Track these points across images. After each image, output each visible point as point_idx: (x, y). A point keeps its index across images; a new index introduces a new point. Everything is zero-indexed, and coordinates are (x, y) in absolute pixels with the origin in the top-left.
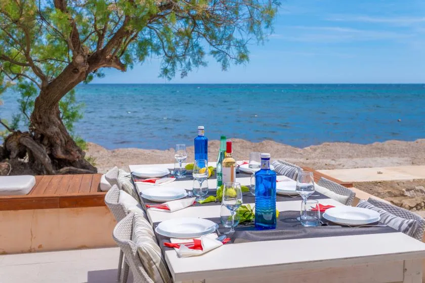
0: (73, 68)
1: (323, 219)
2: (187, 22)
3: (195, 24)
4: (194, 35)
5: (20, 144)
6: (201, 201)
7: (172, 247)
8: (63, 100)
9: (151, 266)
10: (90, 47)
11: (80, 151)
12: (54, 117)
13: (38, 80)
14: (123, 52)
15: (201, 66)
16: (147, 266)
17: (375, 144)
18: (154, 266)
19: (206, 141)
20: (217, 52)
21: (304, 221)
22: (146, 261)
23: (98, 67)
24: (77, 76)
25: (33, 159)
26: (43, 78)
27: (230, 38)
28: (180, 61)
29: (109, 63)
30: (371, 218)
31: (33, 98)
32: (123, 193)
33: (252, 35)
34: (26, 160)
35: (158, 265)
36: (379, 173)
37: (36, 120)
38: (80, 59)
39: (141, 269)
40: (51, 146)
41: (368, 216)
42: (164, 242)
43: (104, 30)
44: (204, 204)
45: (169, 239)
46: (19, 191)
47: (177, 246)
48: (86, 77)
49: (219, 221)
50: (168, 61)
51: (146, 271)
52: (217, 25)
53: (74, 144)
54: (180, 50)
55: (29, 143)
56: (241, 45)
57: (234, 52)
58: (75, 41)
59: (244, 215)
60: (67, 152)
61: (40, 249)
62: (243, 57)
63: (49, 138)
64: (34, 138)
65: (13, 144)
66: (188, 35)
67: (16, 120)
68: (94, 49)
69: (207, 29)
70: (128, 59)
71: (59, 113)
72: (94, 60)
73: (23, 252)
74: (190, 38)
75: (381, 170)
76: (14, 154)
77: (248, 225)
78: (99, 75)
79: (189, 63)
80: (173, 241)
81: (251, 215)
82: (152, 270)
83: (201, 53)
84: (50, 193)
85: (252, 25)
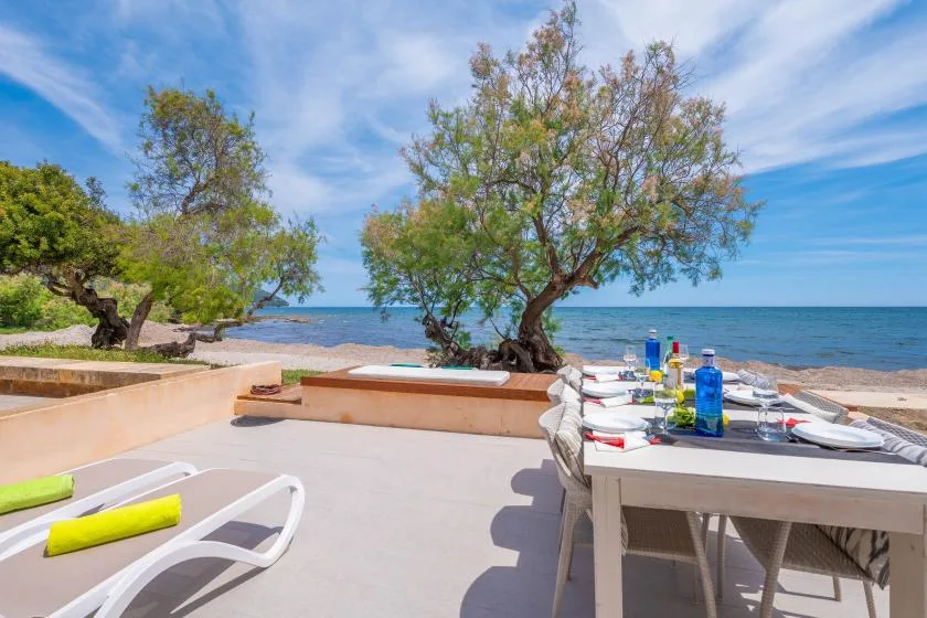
0: (551, 287)
1: (792, 435)
2: (655, 242)
3: (664, 244)
4: (664, 253)
5: (510, 349)
6: (642, 401)
7: (592, 439)
8: (544, 314)
9: (568, 455)
10: (567, 269)
11: (558, 357)
12: (537, 328)
13: (525, 298)
14: (596, 272)
15: (670, 283)
16: (565, 455)
17: (901, 372)
18: (572, 457)
19: (658, 344)
20: (688, 270)
21: (764, 434)
22: (563, 450)
23: (573, 285)
24: (555, 293)
25: (519, 362)
26: (529, 296)
27: (701, 255)
28: (650, 279)
29: (583, 281)
30: (869, 441)
31: (521, 313)
32: (567, 387)
33: (725, 251)
34: (514, 363)
35: (576, 455)
36: (902, 399)
37: (523, 330)
38: (557, 279)
39: (558, 456)
40: (535, 352)
41: (864, 439)
42: (587, 434)
43: (579, 254)
44: (644, 403)
45: (591, 431)
46: (493, 383)
47: (599, 439)
48: (563, 294)
49: (655, 422)
50: (637, 280)
51: (564, 459)
52: (686, 242)
53: (553, 351)
54: (649, 269)
55: (518, 349)
56: (713, 261)
57: (705, 267)
58: (554, 263)
59: (684, 417)
60: (547, 358)
61: (508, 434)
62: (716, 274)
63: (533, 346)
64: (521, 345)
65: (505, 349)
66: (658, 254)
67: (509, 330)
68: (570, 270)
69: (677, 248)
70: (600, 277)
71: (541, 325)
72: (570, 280)
73: (494, 435)
74: (660, 257)
75: (904, 396)
76: (506, 357)
77: (689, 429)
78: (574, 293)
79: (658, 279)
80: (595, 434)
81: (691, 419)
82: (570, 459)
83: (669, 270)
84: (520, 387)
85: (725, 242)
